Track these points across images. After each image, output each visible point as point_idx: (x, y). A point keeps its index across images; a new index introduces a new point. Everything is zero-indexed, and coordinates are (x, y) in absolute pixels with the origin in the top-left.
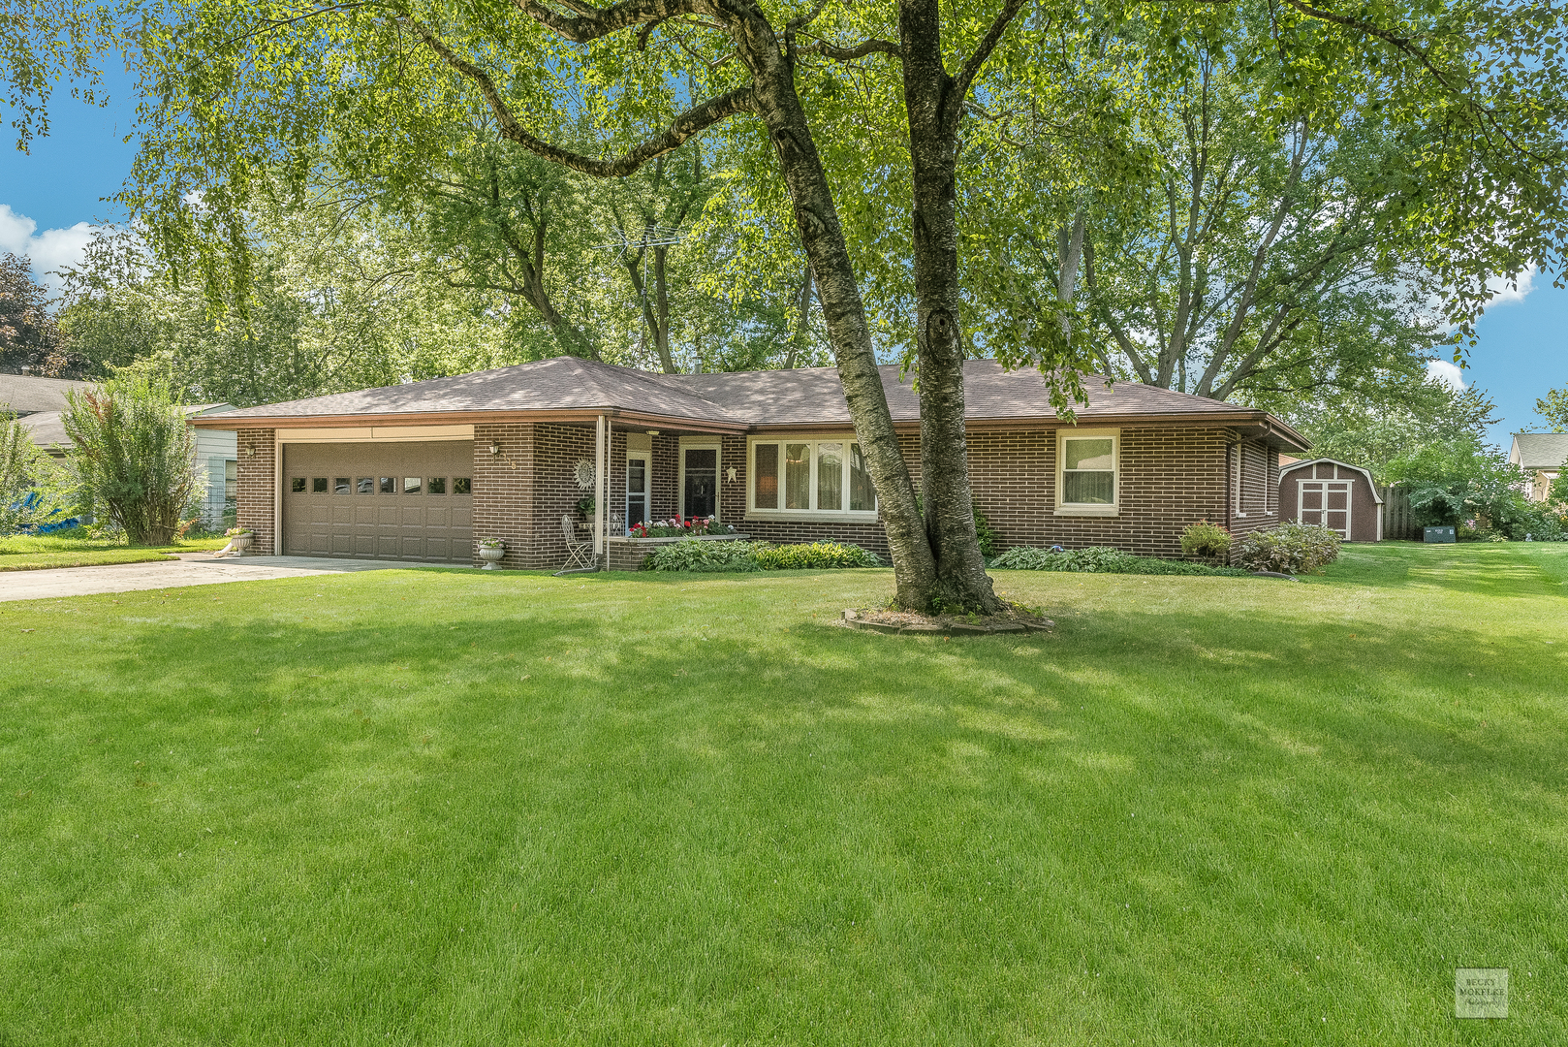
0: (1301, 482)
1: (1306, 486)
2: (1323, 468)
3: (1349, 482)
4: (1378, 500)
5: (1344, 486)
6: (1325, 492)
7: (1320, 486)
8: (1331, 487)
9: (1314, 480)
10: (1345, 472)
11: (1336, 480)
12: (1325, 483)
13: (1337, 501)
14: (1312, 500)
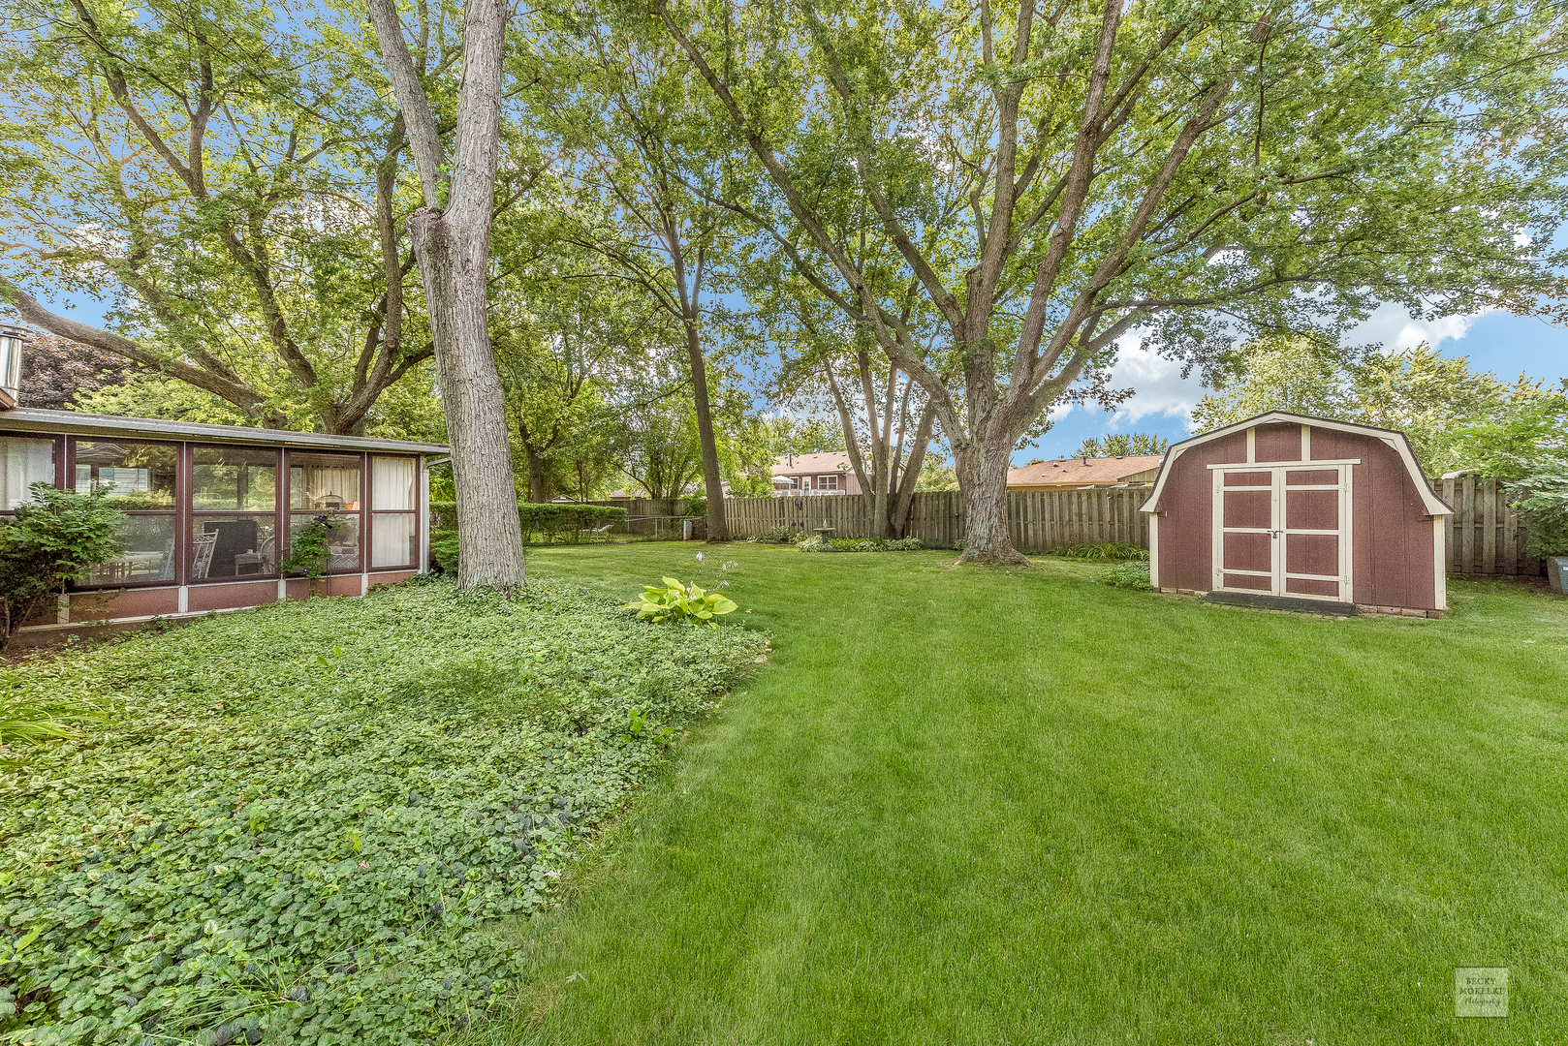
0: (1218, 472)
1: (1230, 480)
2: (1270, 440)
3: (1345, 468)
4: (1434, 506)
5: (1332, 477)
6: (1279, 491)
7: (1265, 478)
8: (1292, 478)
9: (1251, 465)
10: (1330, 440)
11: (1306, 463)
12: (1279, 470)
13: (1313, 509)
14: (1248, 508)
